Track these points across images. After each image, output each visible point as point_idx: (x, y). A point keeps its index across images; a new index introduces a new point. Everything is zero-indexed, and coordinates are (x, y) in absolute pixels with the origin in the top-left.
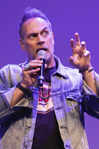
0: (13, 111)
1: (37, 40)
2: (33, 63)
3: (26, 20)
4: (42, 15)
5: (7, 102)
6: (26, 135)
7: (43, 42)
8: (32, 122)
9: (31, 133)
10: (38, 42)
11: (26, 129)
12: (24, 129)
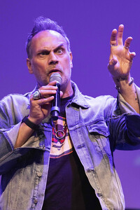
0: (19, 155)
1: (49, 59)
2: (45, 90)
3: (37, 33)
4: (58, 27)
5: (11, 142)
6: (36, 188)
7: (57, 62)
8: (43, 169)
9: (43, 184)
10: (50, 61)
11: (36, 179)
12: (33, 179)
